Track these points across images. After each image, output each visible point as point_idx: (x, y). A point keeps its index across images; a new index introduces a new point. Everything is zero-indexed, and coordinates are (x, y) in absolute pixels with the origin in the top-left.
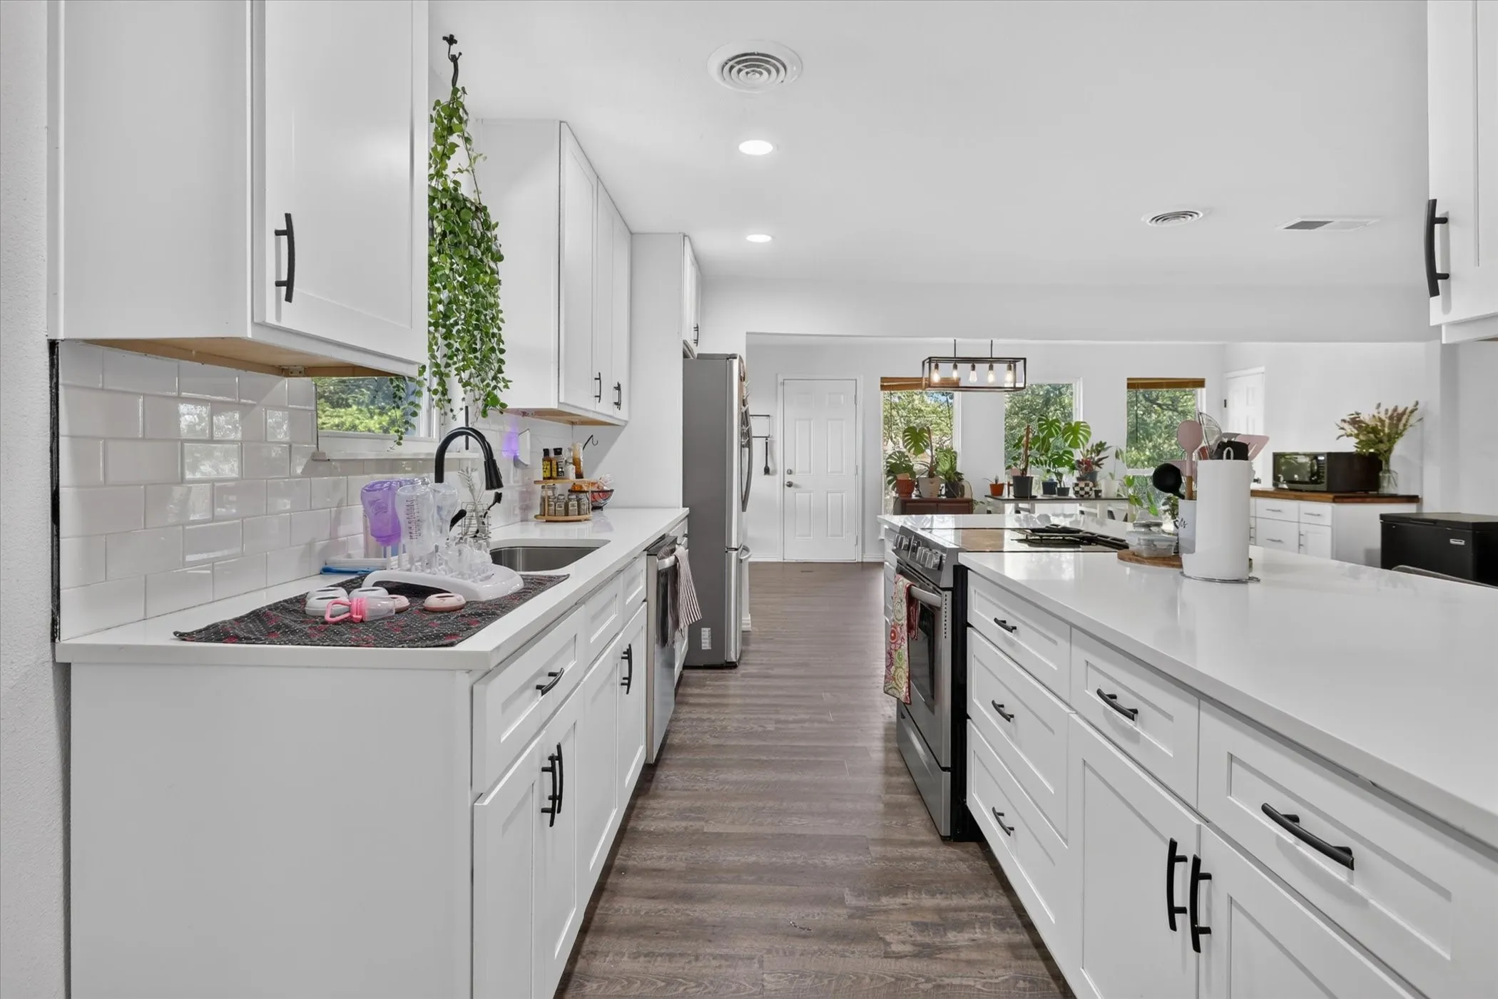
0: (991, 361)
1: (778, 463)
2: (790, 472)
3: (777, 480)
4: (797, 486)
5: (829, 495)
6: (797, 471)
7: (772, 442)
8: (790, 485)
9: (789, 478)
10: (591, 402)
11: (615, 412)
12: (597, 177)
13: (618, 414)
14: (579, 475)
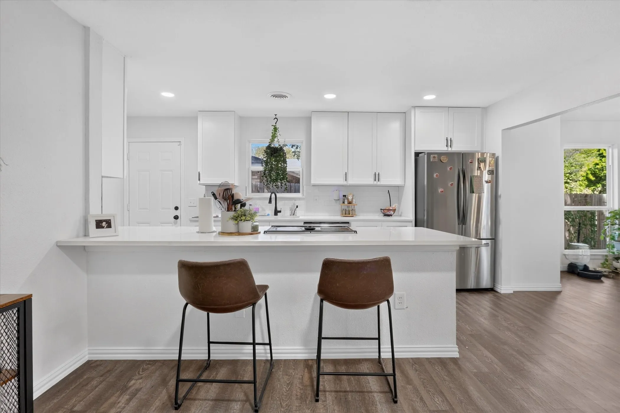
10: (341, 182)
11: (375, 183)
12: (348, 112)
13: (379, 183)
14: (350, 203)
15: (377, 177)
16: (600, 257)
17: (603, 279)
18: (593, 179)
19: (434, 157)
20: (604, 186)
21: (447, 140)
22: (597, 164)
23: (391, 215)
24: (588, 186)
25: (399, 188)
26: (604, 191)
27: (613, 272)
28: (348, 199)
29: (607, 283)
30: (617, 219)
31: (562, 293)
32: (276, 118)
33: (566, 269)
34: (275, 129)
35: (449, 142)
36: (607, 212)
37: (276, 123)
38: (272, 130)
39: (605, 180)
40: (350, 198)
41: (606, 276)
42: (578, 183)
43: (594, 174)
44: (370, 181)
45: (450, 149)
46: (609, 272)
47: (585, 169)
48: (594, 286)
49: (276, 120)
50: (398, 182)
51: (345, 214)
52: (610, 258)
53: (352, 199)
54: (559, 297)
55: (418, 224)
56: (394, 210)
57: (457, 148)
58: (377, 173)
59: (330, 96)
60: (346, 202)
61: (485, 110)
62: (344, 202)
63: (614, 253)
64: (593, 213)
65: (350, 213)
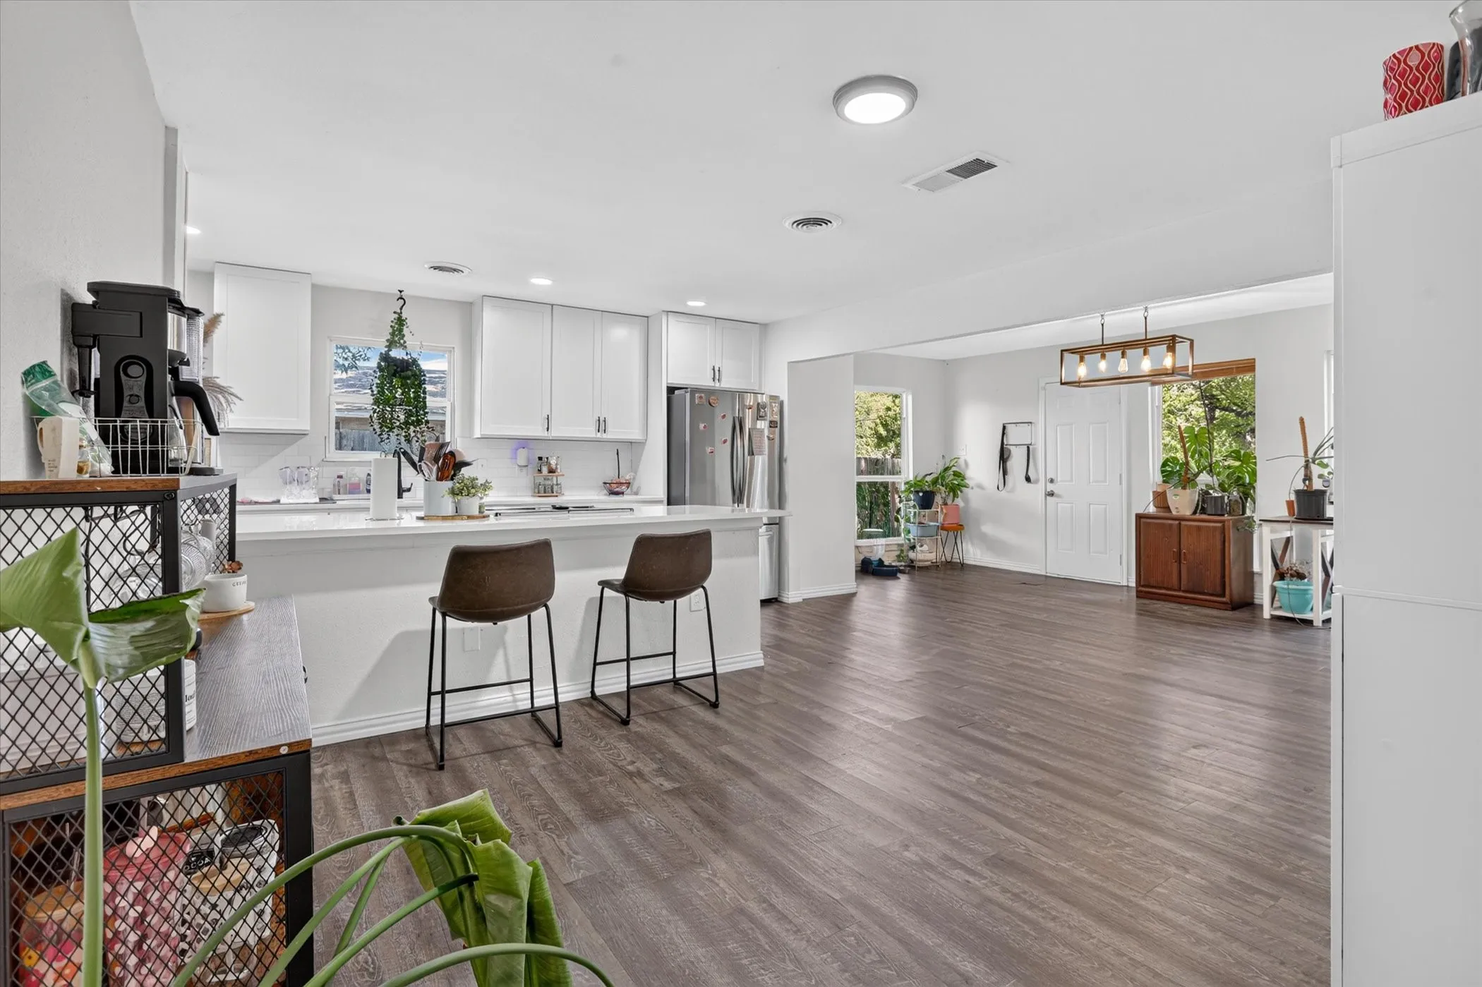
0: (1144, 344)
1: (1037, 472)
2: (1052, 481)
3: (1038, 490)
4: (1059, 496)
5: (1092, 506)
6: (1059, 479)
7: (1034, 449)
8: (1051, 494)
9: (1050, 487)
10: (539, 432)
11: (599, 435)
12: (552, 305)
13: (605, 436)
14: (551, 471)
15: (601, 425)
16: (895, 548)
17: (899, 575)
18: (884, 433)
19: (701, 397)
20: (898, 446)
21: (714, 370)
22: (888, 409)
23: (623, 493)
24: (878, 446)
25: (635, 447)
26: (897, 455)
27: (909, 566)
28: (548, 464)
29: (903, 579)
30: (911, 492)
31: (858, 595)
32: (401, 298)
33: (859, 568)
34: (400, 321)
35: (716, 374)
36: (903, 484)
37: (401, 309)
38: (392, 322)
39: (899, 435)
40: (553, 462)
41: (902, 572)
42: (864, 440)
43: (885, 426)
44: (590, 432)
45: (717, 384)
46: (905, 566)
47: (873, 416)
48: (890, 583)
49: (401, 302)
50: (636, 435)
51: (545, 492)
52: (905, 548)
53: (556, 464)
54: (855, 599)
55: (672, 501)
56: (628, 484)
57: (727, 383)
58: (602, 419)
59: (541, 282)
60: (545, 470)
61: (764, 328)
62: (540, 471)
63: (909, 540)
64: (885, 485)
65: (555, 490)
